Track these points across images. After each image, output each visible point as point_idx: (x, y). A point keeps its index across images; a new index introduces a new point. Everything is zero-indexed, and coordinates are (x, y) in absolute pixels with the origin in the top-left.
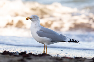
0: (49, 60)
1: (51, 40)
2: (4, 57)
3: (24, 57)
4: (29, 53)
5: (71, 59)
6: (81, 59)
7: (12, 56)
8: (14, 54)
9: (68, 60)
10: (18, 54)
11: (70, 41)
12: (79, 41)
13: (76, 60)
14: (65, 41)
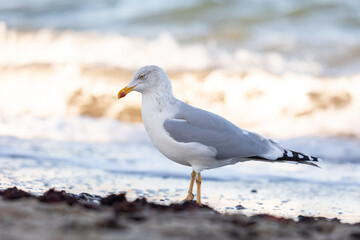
0: (208, 226)
1: (214, 152)
2: (49, 212)
3: (119, 212)
4: (138, 200)
5: (285, 222)
6: (320, 223)
7: (76, 208)
8: (84, 202)
9: (275, 227)
10: (96, 201)
11: (284, 158)
12: (315, 159)
13: (304, 226)
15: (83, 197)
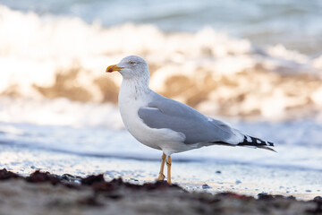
0: (177, 203)
1: (183, 137)
2: (35, 191)
3: (98, 190)
4: (114, 180)
5: (246, 199)
6: (278, 201)
7: (59, 187)
8: (66, 182)
9: (237, 203)
10: (77, 182)
12: (272, 144)
13: (263, 203)
14: (228, 141)
15: (65, 177)
